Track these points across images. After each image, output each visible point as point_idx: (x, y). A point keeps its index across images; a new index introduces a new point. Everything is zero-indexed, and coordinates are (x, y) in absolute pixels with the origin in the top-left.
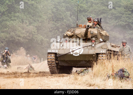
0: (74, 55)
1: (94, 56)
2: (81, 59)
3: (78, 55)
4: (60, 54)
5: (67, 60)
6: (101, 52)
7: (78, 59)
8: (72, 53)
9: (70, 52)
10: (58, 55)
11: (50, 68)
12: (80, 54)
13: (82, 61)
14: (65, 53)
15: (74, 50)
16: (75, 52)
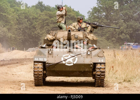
0: (66, 64)
1: (91, 66)
2: (75, 70)
3: (72, 64)
4: (49, 64)
5: (58, 71)
6: (99, 61)
7: (71, 70)
8: (64, 62)
9: (62, 61)
10: (47, 65)
11: (35, 77)
12: (74, 64)
13: (76, 71)
14: (56, 62)
15: (66, 58)
16: (67, 61)
